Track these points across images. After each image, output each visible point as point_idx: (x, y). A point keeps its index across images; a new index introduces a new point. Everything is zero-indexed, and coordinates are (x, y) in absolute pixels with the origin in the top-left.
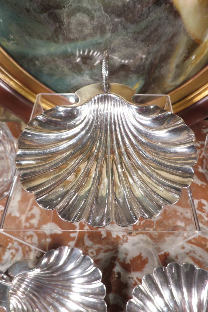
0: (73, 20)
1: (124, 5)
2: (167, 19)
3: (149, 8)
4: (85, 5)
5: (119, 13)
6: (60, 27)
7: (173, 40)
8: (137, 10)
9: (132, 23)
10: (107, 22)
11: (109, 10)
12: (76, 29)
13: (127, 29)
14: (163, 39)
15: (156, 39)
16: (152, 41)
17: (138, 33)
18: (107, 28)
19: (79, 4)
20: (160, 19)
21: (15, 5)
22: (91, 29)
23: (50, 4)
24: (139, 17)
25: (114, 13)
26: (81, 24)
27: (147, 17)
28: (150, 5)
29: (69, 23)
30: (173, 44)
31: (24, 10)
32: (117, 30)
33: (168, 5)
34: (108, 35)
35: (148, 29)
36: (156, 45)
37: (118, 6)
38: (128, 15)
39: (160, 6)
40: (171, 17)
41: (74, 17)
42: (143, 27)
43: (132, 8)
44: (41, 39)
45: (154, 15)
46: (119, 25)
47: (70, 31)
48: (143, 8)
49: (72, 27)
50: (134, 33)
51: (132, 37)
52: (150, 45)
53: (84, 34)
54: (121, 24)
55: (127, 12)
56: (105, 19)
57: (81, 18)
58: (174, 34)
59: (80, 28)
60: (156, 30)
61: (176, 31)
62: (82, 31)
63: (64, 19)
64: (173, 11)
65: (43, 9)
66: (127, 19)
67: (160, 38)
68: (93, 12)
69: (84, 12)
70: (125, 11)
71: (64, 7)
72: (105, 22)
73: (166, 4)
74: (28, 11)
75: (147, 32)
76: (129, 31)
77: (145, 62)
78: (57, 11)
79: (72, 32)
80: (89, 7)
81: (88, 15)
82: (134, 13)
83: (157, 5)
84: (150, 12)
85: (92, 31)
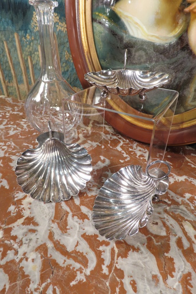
0: (137, 54)
1: (164, 49)
2: (188, 58)
3: (178, 52)
4: (144, 47)
5: (161, 52)
6: (130, 56)
7: (192, 71)
8: (171, 51)
9: (168, 58)
10: (154, 56)
11: (156, 50)
12: (137, 58)
13: (164, 61)
14: (185, 70)
15: (181, 69)
16: (179, 70)
17: (171, 64)
18: (154, 59)
19: (142, 47)
20: (184, 58)
21: (114, 45)
22: (145, 59)
23: (129, 45)
24: (172, 56)
25: (158, 52)
26: (141, 56)
27: (176, 56)
28: (179, 50)
29: (135, 55)
30: (192, 74)
31: (116, 47)
32: (159, 61)
33: (189, 51)
34: (154, 63)
35: (176, 63)
36: (181, 73)
37: (161, 49)
38: (166, 54)
39: (184, 51)
40: (191, 58)
41: (138, 52)
42: (174, 61)
43: (168, 51)
44: (119, 61)
45: (180, 56)
46: (160, 58)
47: (134, 59)
48: (174, 51)
49: (136, 57)
50: (168, 64)
51: (167, 66)
52: (177, 73)
53: (141, 61)
54: (161, 58)
55: (165, 52)
56: (153, 55)
57: (141, 53)
58: (193, 68)
59: (139, 58)
60: (181, 64)
61: (194, 66)
62: (140, 60)
63: (133, 53)
64: (192, 54)
65: (124, 47)
66: (165, 56)
67: (184, 69)
68: (148, 50)
69: (143, 50)
70: (164, 52)
71: (134, 47)
72: (153, 56)
73: (188, 50)
74: (118, 48)
75: (176, 64)
76: (165, 62)
77: (173, 83)
78: (131, 49)
79: (135, 60)
80: (146, 48)
81: (145, 52)
82: (169, 53)
83: (183, 50)
84: (178, 54)
85: (145, 60)
